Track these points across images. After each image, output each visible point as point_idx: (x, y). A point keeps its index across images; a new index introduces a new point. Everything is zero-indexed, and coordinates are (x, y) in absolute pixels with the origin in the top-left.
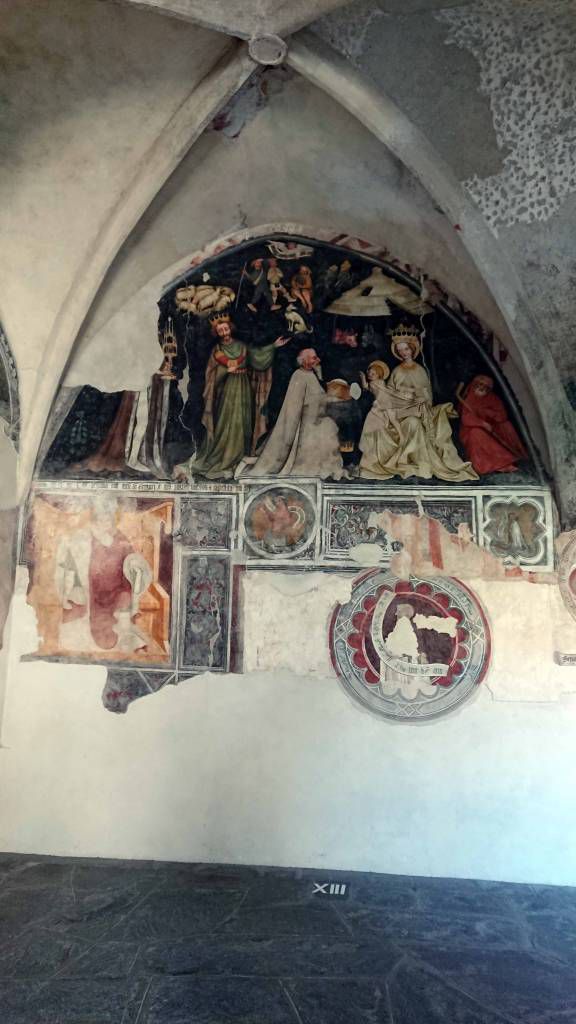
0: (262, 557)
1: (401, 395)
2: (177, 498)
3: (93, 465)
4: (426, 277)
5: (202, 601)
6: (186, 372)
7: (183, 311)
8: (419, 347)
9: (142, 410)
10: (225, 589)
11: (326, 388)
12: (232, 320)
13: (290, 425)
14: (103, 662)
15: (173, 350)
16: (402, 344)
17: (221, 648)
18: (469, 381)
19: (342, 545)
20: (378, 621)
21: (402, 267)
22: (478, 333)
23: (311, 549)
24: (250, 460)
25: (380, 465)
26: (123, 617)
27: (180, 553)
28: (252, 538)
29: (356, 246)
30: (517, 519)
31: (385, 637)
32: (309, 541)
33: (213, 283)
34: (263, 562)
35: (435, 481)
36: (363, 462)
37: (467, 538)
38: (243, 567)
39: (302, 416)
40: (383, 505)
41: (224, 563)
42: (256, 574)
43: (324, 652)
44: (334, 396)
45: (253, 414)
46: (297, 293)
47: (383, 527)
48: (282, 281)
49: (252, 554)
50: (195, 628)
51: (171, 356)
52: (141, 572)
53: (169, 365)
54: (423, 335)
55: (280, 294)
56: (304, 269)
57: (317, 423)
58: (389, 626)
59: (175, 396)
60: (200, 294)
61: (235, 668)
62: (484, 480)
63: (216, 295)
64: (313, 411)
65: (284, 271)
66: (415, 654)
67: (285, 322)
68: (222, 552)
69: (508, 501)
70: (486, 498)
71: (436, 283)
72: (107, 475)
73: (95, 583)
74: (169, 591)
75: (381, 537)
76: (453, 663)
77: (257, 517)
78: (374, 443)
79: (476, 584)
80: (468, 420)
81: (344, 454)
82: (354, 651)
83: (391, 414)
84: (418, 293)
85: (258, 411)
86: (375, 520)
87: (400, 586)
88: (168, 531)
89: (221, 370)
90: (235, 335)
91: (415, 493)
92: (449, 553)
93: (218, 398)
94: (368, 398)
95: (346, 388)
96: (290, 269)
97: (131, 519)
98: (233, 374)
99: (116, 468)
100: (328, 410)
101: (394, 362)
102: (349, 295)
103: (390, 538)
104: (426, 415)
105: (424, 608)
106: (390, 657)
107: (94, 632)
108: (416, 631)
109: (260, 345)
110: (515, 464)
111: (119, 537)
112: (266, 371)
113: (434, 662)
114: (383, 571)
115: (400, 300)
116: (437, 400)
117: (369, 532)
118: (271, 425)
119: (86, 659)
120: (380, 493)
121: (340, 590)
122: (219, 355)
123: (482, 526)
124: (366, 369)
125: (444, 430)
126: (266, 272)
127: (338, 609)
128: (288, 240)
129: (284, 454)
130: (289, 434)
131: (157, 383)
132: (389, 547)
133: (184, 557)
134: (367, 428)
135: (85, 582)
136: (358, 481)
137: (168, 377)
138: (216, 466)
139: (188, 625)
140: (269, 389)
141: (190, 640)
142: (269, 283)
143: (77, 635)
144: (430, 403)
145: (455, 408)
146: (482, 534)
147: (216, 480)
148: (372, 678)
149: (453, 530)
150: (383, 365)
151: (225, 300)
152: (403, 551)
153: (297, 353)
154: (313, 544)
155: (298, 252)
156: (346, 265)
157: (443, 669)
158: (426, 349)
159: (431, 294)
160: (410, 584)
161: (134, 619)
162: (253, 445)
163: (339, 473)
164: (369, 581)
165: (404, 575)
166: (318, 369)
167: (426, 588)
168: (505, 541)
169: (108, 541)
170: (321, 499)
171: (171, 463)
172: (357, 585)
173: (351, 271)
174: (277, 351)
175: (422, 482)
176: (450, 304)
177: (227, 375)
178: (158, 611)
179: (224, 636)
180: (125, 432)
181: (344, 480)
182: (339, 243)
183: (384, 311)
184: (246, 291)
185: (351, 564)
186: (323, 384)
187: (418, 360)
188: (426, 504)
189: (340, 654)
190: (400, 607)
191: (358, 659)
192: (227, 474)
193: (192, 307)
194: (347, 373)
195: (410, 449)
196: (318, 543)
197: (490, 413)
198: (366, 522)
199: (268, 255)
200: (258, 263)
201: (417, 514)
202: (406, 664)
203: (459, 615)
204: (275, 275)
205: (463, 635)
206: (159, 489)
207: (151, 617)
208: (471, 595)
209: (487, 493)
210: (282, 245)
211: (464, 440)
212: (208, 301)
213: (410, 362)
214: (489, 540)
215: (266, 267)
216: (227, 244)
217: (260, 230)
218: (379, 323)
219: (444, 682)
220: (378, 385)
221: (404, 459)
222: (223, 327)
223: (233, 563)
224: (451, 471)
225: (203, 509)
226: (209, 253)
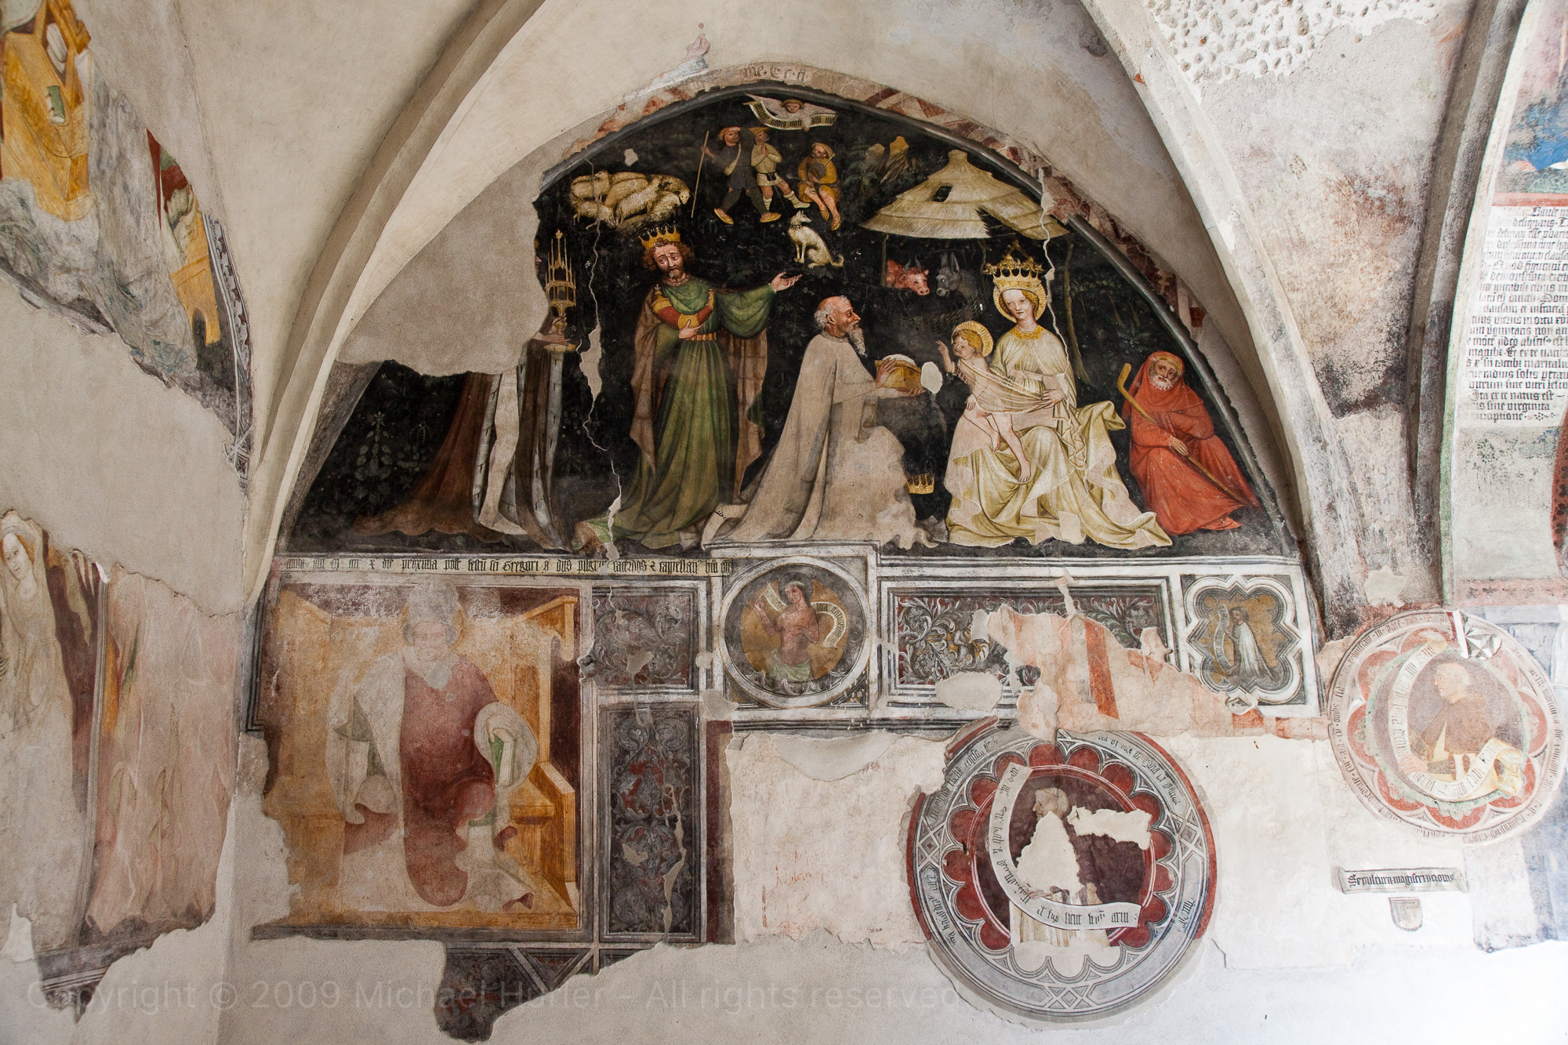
0: (762, 704)
1: (1018, 387)
2: (586, 588)
4: (1048, 171)
5: (644, 796)
6: (595, 335)
7: (587, 220)
8: (1045, 300)
9: (507, 412)
10: (692, 771)
11: (874, 372)
12: (684, 239)
13: (808, 443)
14: (432, 935)
15: (568, 294)
16: (1016, 288)
17: (687, 893)
18: (1139, 361)
19: (923, 678)
20: (1000, 826)
21: (1004, 151)
22: (1150, 275)
23: (862, 684)
24: (732, 511)
25: (987, 518)
26: (477, 836)
27: (594, 698)
28: (742, 667)
29: (915, 113)
30: (1246, 618)
31: (1016, 854)
32: (857, 671)
33: (645, 169)
34: (766, 715)
35: (1090, 549)
36: (955, 514)
37: (1157, 658)
38: (725, 726)
39: (830, 425)
40: (997, 596)
41: (688, 715)
42: (754, 738)
43: (900, 889)
44: (889, 386)
45: (734, 420)
46: (809, 192)
47: (999, 638)
48: (780, 169)
49: (744, 698)
50: (632, 854)
51: (562, 305)
52: (512, 739)
53: (560, 323)
54: (1050, 276)
55: (776, 190)
56: (820, 148)
57: (861, 437)
58: (1022, 834)
59: (574, 385)
60: (619, 189)
61: (719, 932)
62: (1180, 546)
63: (651, 191)
64: (851, 415)
65: (782, 151)
66: (1074, 885)
67: (789, 246)
68: (676, 695)
69: (1227, 585)
70: (1188, 580)
71: (1066, 183)
72: (434, 543)
73: (412, 765)
74: (574, 780)
75: (997, 657)
76: (1148, 900)
77: (749, 622)
79: (1178, 744)
80: (1145, 434)
81: (916, 499)
82: (956, 886)
83: (1003, 422)
84: (1037, 200)
85: (742, 414)
87: (1039, 754)
88: (567, 657)
89: (665, 335)
90: (688, 267)
91: (1055, 572)
93: (663, 389)
94: (957, 392)
95: (913, 372)
96: (793, 146)
97: (489, 631)
98: (690, 343)
100: (882, 413)
101: (1000, 326)
102: (908, 198)
103: (1013, 660)
104: (1066, 425)
105: (1087, 794)
106: (1028, 894)
107: (415, 872)
108: (1075, 840)
109: (742, 287)
110: (1235, 516)
111: (463, 670)
112: (755, 336)
113: (1113, 899)
114: (1006, 725)
115: (1006, 213)
116: (1086, 396)
117: (973, 649)
118: (770, 441)
119: (398, 928)
120: (988, 574)
121: (923, 764)
122: (661, 305)
123: (1184, 632)
125: (1103, 452)
126: (748, 150)
127: (922, 804)
128: (784, 94)
129: (799, 497)
130: (806, 458)
131: (536, 360)
132: (1012, 677)
133: (603, 709)
134: (960, 447)
135: (392, 764)
136: (947, 550)
137: (560, 347)
138: (662, 524)
139: (616, 848)
140: (762, 371)
141: (620, 875)
142: (755, 172)
144: (1072, 401)
145: (1119, 410)
146: (1185, 648)
147: (662, 552)
148: (996, 941)
149: (1132, 641)
150: (979, 328)
151: (670, 201)
152: (1039, 683)
153: (815, 304)
154: (864, 675)
155: (806, 117)
156: (900, 145)
157: (1129, 913)
158: (1057, 300)
159: (1061, 202)
160: (1057, 749)
161: (500, 841)
162: (736, 481)
163: (908, 534)
164: (979, 747)
166: (858, 334)
167: (1089, 755)
168: (1228, 658)
169: (438, 679)
170: (877, 586)
171: (568, 520)
172: (954, 756)
173: (910, 154)
174: (777, 298)
175: (1068, 550)
176: (1094, 222)
177: (678, 345)
178: (551, 822)
179: (693, 868)
180: (472, 456)
181: (917, 549)
182: (884, 104)
183: (978, 231)
184: (710, 186)
185: (941, 714)
186: (869, 363)
187: (1044, 322)
188: (1075, 592)
189: (930, 892)
190: (1041, 795)
191: (966, 903)
192: (687, 540)
193: (606, 213)
194: (916, 344)
195: (1039, 489)
196: (874, 674)
197: (1180, 420)
198: (966, 629)
199: (748, 119)
200: (730, 134)
201: (1062, 612)
202: (1057, 907)
203: (1152, 804)
204: (766, 158)
205: (1165, 843)
206: (546, 568)
207: (537, 835)
208: (1173, 768)
209: (1188, 570)
210: (774, 104)
211: (1139, 471)
212: (638, 201)
213: (1029, 325)
214: (1199, 659)
215: (747, 144)
216: (669, 98)
218: (967, 253)
219: (1134, 938)
220: (973, 368)
221: (1031, 508)
222: (667, 251)
223: (705, 717)
224: (1120, 530)
225: (639, 609)
226: (635, 112)
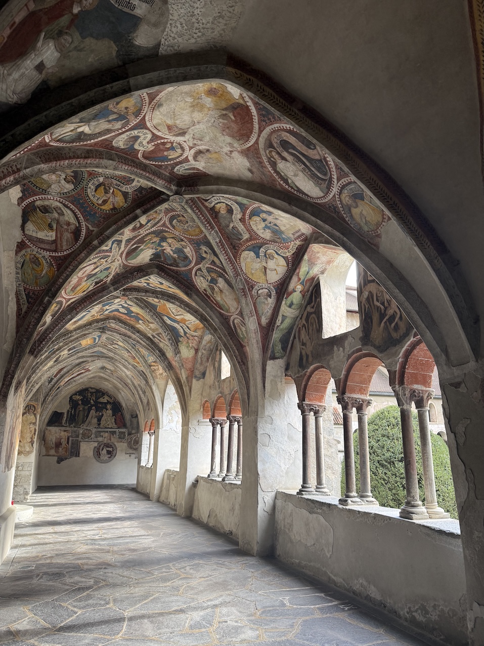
1: (108, 415)
2: (71, 430)
3: (56, 424)
4: (113, 396)
5: (74, 446)
8: (111, 407)
9: (65, 416)
10: (78, 444)
12: (82, 401)
13: (90, 419)
16: (109, 406)
17: (76, 453)
18: (118, 413)
19: (97, 438)
21: (110, 394)
22: (120, 406)
23: (92, 438)
24: (83, 424)
25: (103, 425)
26: (61, 449)
27: (70, 439)
28: (83, 437)
29: (103, 390)
30: (122, 434)
34: (84, 440)
36: (101, 425)
37: (115, 437)
38: (81, 441)
39: (92, 417)
42: (83, 442)
43: (93, 454)
44: (97, 414)
46: (93, 397)
49: (82, 439)
50: (73, 451)
52: (64, 442)
55: (90, 397)
56: (94, 393)
57: (94, 419)
61: (79, 456)
64: (94, 417)
66: (106, 453)
67: (90, 402)
68: (77, 439)
72: (58, 426)
73: (56, 443)
75: (102, 436)
77: (83, 433)
78: (103, 422)
79: (116, 443)
80: (117, 419)
81: (98, 424)
83: (106, 418)
84: (112, 399)
85: (85, 416)
86: (102, 434)
89: (79, 409)
90: (82, 404)
92: (112, 439)
93: (78, 414)
94: (103, 415)
95: (99, 413)
96: (92, 393)
97: (63, 433)
98: (81, 410)
99: (60, 425)
100: (96, 417)
101: (107, 410)
102: (101, 398)
104: (111, 418)
105: (108, 447)
106: (102, 454)
107: (55, 452)
110: (123, 426)
111: (60, 436)
112: (87, 410)
113: (108, 455)
115: (109, 400)
118: (87, 418)
119: (54, 456)
121: (96, 444)
122: (79, 407)
123: (117, 435)
124: (102, 410)
125: (113, 420)
127: (95, 447)
128: (92, 388)
129: (89, 423)
131: (68, 411)
132: (103, 438)
134: (102, 420)
135: (54, 443)
137: (70, 410)
138: (77, 425)
140: (87, 413)
141: (71, 452)
143: (52, 452)
144: (112, 416)
145: (115, 417)
147: (77, 427)
149: (113, 435)
150: (105, 410)
152: (106, 438)
153: (92, 407)
155: (93, 390)
156: (101, 393)
159: (114, 399)
162: (83, 422)
163: (97, 427)
165: (105, 442)
166: (95, 410)
168: (120, 437)
169: (58, 437)
170: (94, 431)
171: (70, 425)
172: (98, 443)
174: (89, 407)
176: (116, 401)
180: (62, 419)
182: (100, 389)
183: (106, 401)
184: (84, 397)
185: (98, 440)
189: (95, 454)
190: (104, 447)
192: (79, 426)
194: (100, 411)
195: (108, 423)
197: (120, 418)
198: (100, 434)
199: (88, 391)
201: (108, 433)
202: (104, 455)
204: (89, 394)
205: (113, 451)
206: (68, 428)
208: (115, 445)
211: (116, 422)
213: (109, 410)
214: (118, 437)
215: (88, 393)
216: (82, 388)
217: (87, 386)
220: (104, 413)
221: (107, 425)
222: (80, 402)
223: (79, 440)
224: (114, 427)
225: (75, 432)
226: (79, 389)
